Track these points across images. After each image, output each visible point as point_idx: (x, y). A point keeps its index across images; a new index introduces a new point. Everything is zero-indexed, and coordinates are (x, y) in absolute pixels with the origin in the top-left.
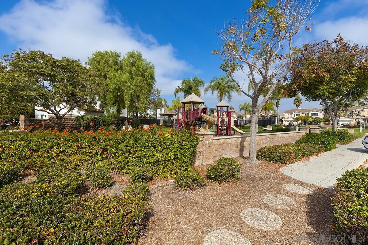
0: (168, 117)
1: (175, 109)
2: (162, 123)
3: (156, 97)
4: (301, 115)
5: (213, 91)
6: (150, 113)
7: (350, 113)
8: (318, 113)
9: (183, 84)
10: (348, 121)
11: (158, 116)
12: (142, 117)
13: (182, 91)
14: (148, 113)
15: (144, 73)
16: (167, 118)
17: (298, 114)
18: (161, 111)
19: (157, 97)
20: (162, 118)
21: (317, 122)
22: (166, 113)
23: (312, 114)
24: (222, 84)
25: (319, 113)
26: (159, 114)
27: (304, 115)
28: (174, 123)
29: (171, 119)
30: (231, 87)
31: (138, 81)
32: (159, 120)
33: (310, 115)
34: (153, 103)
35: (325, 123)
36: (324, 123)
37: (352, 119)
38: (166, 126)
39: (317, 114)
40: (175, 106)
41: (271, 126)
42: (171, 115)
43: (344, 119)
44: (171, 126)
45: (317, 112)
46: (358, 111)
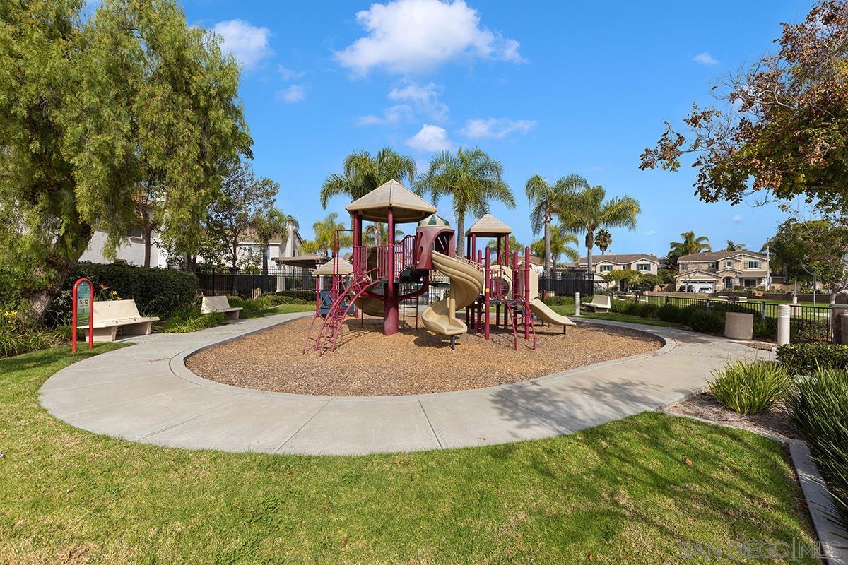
0: (300, 268)
1: (323, 247)
2: (281, 287)
3: (261, 205)
4: (615, 268)
5: (435, 196)
6: (244, 256)
7: (713, 266)
8: (649, 265)
9: (348, 170)
10: (709, 282)
11: (272, 264)
12: (209, 266)
13: (347, 189)
14: (235, 256)
15: (186, 74)
16: (299, 271)
17: (608, 266)
18: (282, 250)
19: (266, 205)
20: (282, 273)
21: (648, 284)
22: (297, 258)
23: (638, 265)
24: (464, 176)
25: (652, 264)
26: (273, 259)
27: (621, 268)
28: (321, 287)
29: (311, 274)
30: (489, 186)
31: (155, 103)
32: (274, 278)
33: (634, 268)
34: (252, 225)
35: (664, 286)
36: (661, 287)
37: (717, 277)
38: (294, 295)
39: (647, 267)
40: (325, 239)
41: (609, 297)
42: (312, 264)
43: (704, 278)
44: (311, 298)
45: (648, 263)
46: (729, 261)
